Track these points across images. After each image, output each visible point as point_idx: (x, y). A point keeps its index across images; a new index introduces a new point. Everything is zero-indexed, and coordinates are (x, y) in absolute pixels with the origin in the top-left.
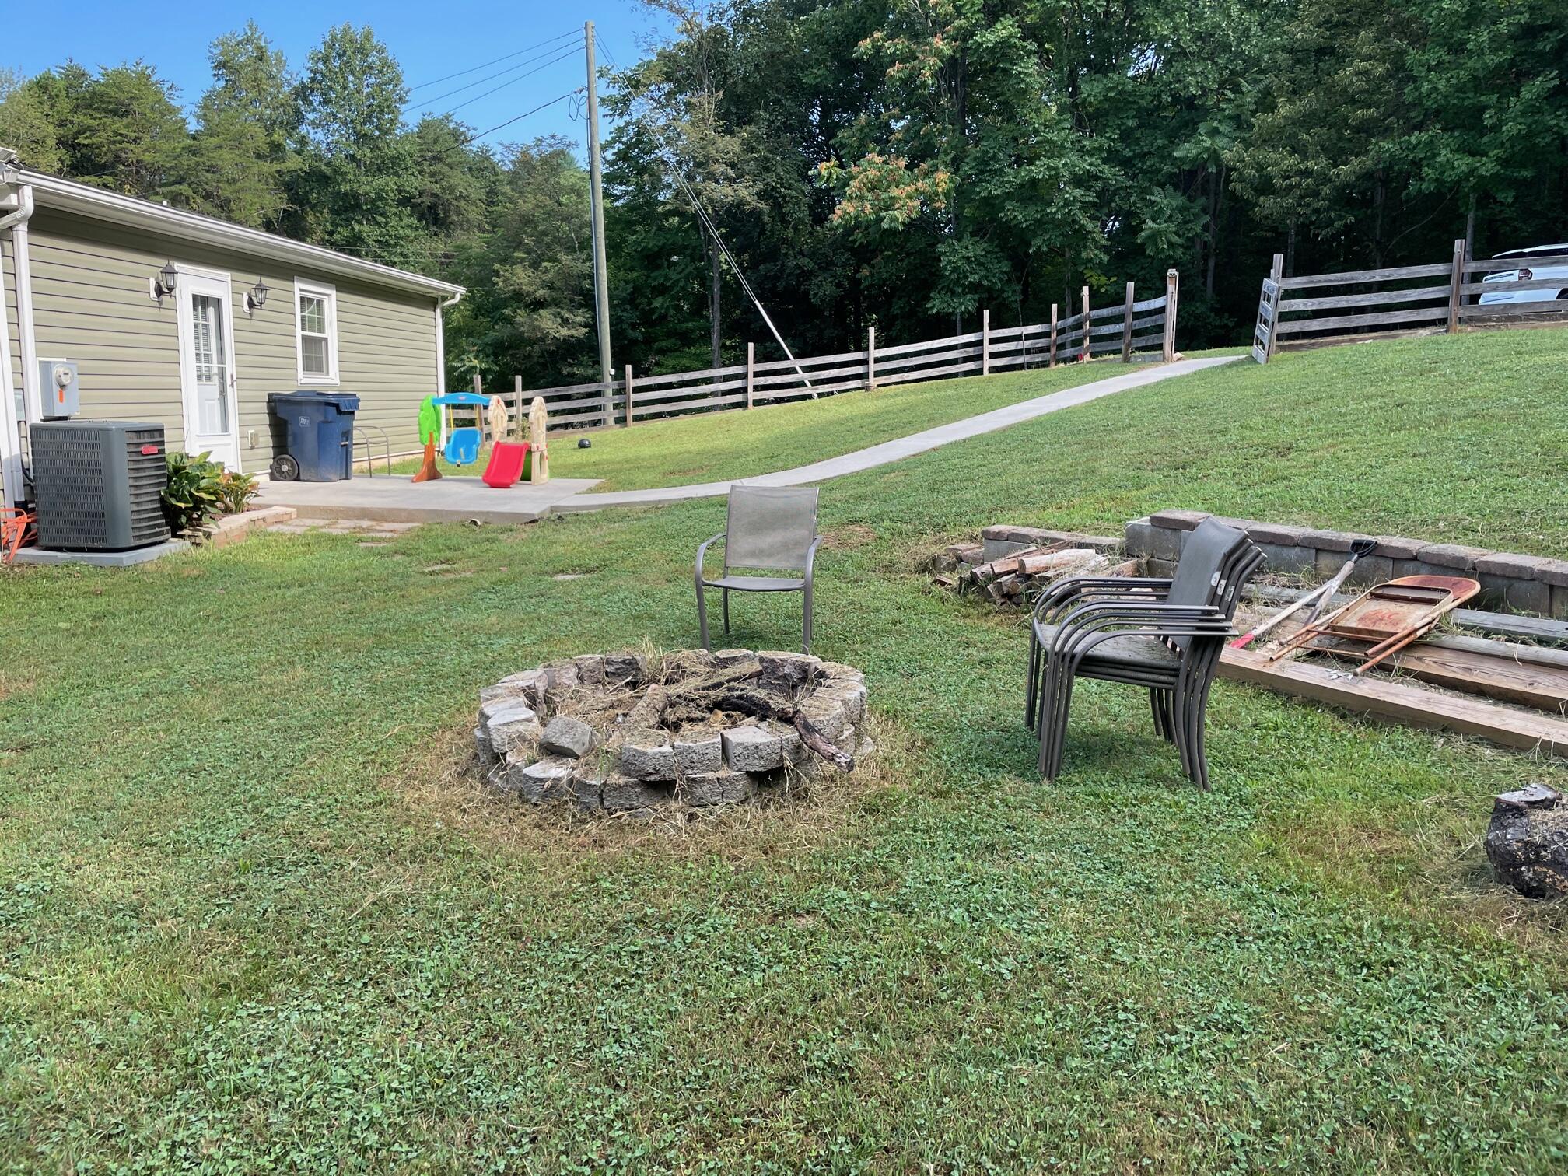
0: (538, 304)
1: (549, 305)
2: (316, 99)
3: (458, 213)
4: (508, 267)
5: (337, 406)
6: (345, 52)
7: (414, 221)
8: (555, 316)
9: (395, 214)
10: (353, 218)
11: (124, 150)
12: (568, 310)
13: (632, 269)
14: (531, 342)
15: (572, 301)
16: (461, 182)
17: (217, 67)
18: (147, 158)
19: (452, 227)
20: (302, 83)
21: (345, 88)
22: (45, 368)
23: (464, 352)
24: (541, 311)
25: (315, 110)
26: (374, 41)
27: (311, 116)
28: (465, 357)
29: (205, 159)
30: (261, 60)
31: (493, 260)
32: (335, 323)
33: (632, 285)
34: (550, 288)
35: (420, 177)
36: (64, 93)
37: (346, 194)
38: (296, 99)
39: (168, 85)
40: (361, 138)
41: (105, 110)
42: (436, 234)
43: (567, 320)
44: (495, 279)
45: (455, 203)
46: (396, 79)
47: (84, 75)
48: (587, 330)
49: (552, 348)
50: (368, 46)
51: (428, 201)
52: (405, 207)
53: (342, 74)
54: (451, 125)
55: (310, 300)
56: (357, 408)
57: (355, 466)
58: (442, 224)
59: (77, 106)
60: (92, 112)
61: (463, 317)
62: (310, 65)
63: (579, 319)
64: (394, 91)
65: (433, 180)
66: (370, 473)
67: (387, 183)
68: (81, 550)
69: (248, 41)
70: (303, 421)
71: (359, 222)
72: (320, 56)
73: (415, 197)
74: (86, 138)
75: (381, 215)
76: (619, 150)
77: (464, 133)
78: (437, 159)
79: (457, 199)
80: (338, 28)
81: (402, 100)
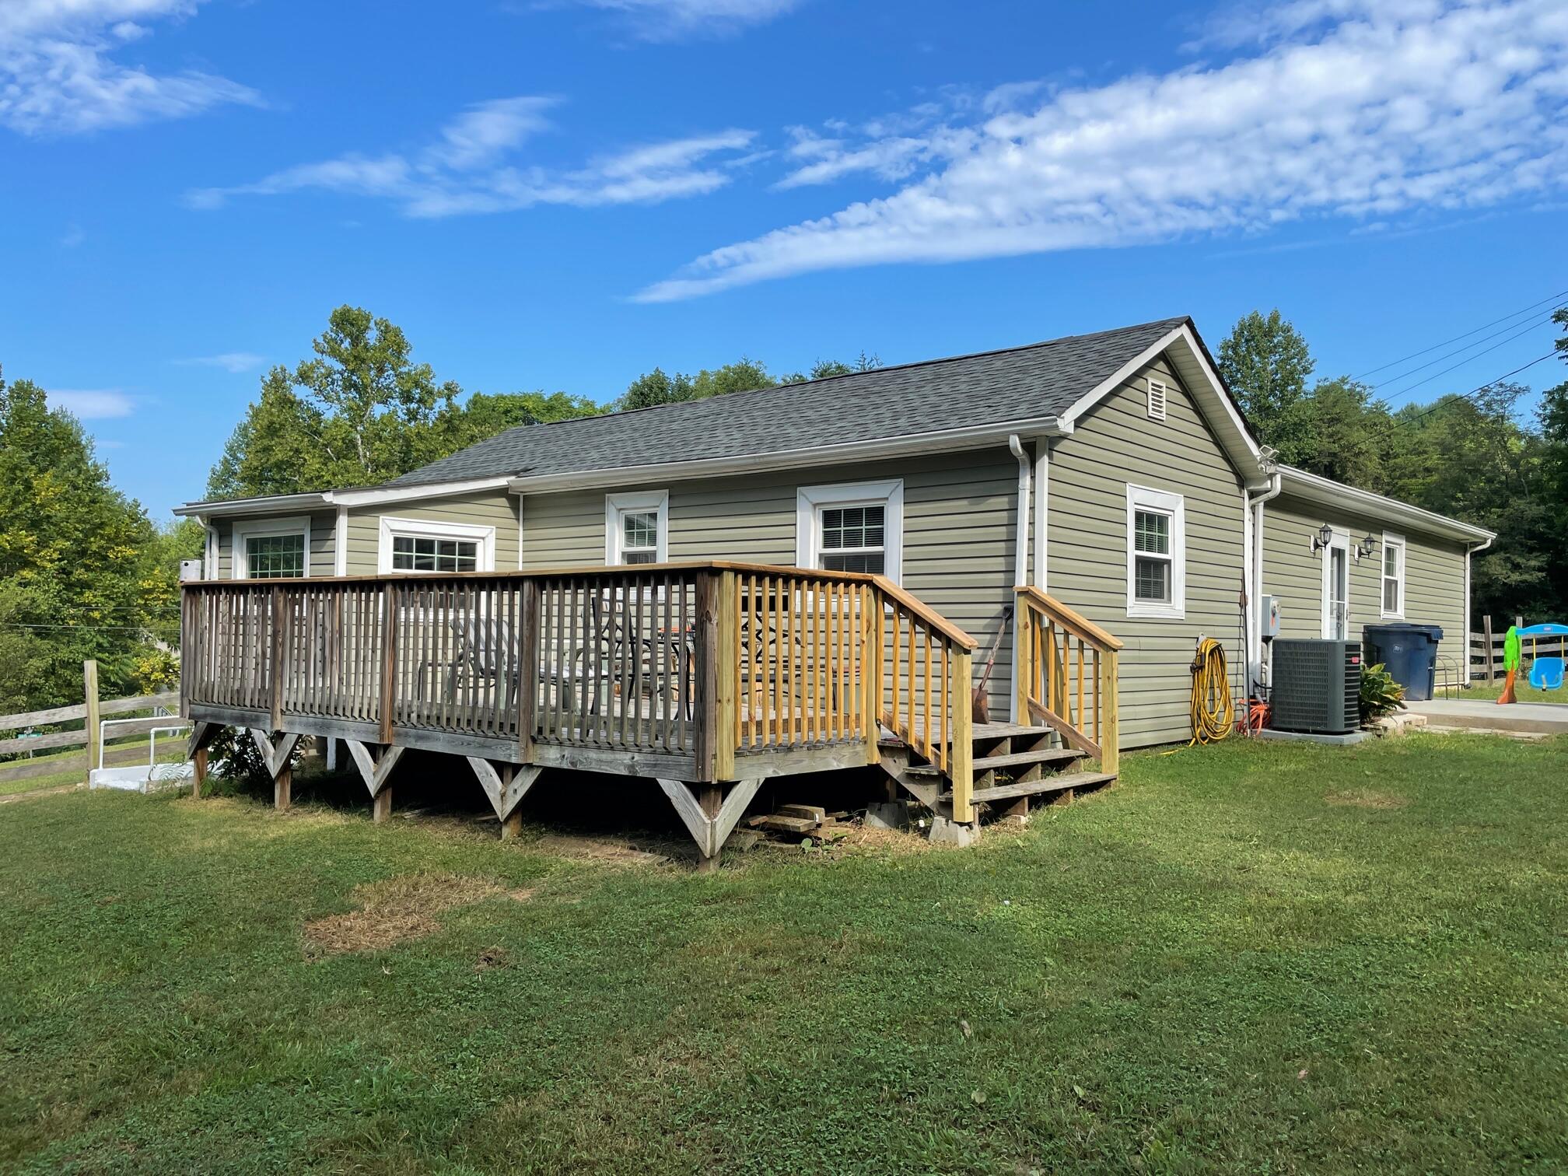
5: (1423, 635)
6: (1253, 338)
8: (1505, 562)
12: (1520, 555)
15: (1523, 545)
16: (1358, 436)
21: (1252, 369)
22: (1266, 600)
26: (1281, 323)
32: (1403, 568)
35: (1320, 439)
40: (1263, 409)
43: (1519, 565)
45: (1353, 458)
46: (1302, 353)
48: (1544, 574)
50: (1275, 328)
51: (1327, 460)
54: (1346, 387)
56: (1442, 638)
57: (1436, 690)
62: (1221, 353)
63: (1533, 563)
64: (1299, 364)
65: (1331, 440)
66: (1447, 695)
67: (1288, 449)
68: (1306, 731)
70: (1397, 648)
72: (1230, 344)
73: (1314, 458)
77: (1359, 393)
78: (1334, 421)
79: (1357, 455)
80: (1246, 318)
81: (1306, 371)
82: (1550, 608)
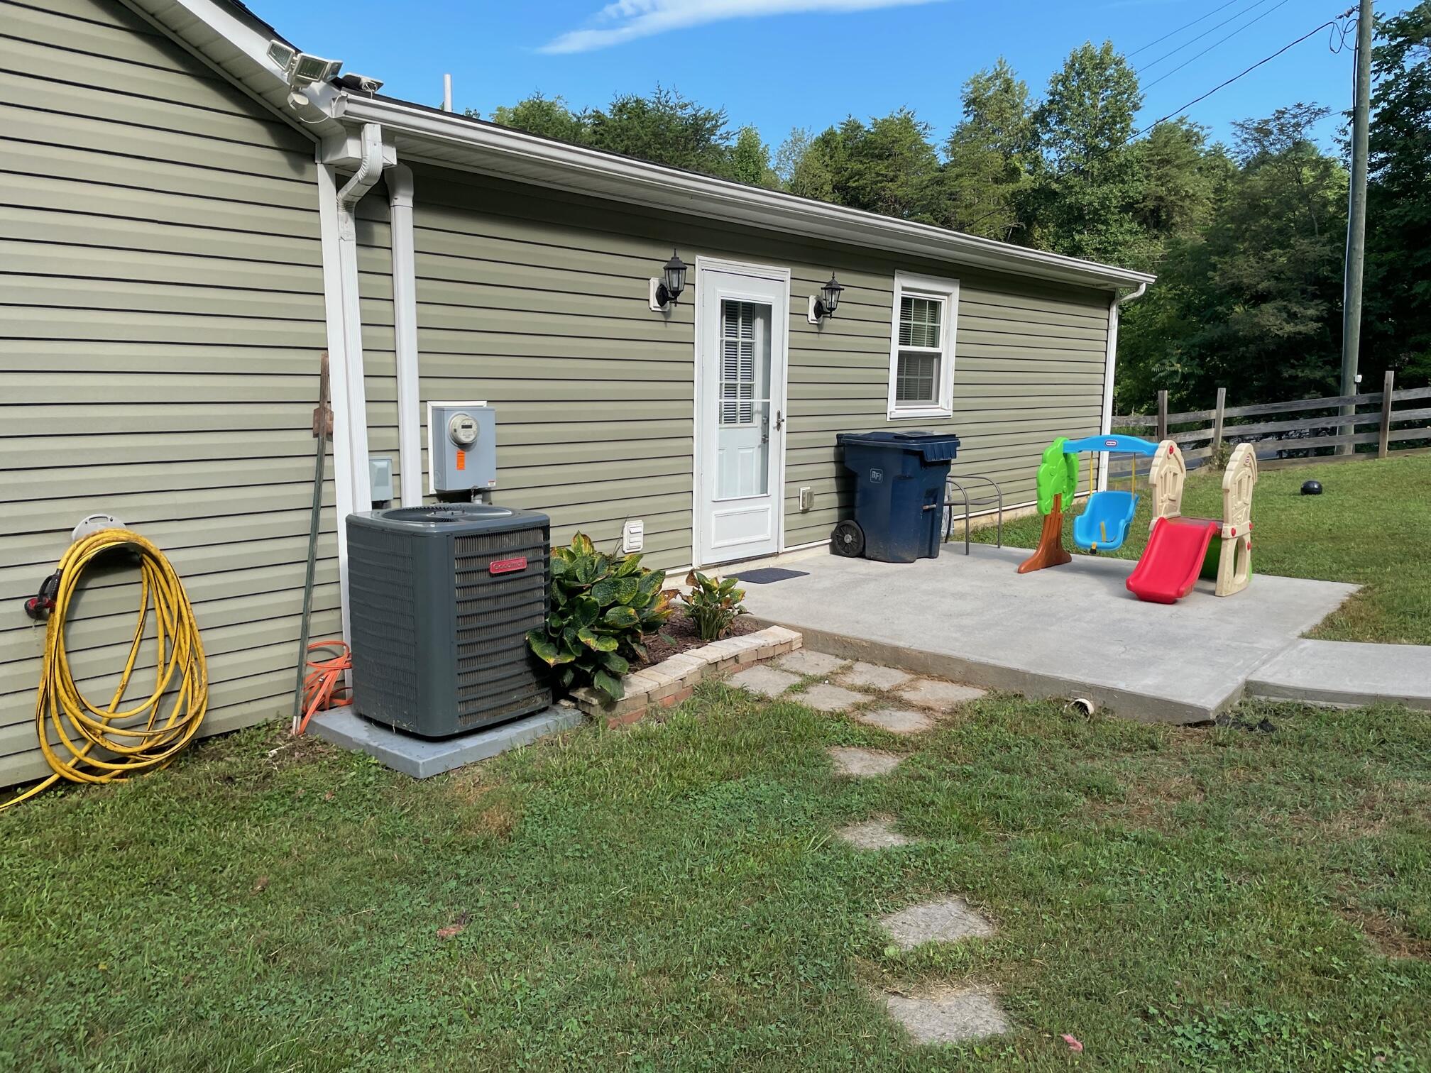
0: (1260, 298)
1: (1274, 299)
2: (1052, 121)
3: (1181, 214)
4: (1227, 259)
5: (920, 455)
6: (1084, 70)
7: (1135, 225)
8: (1279, 311)
9: (1116, 221)
10: (1074, 229)
11: (883, 189)
12: (1297, 302)
13: (1389, 249)
14: (1247, 341)
15: (1304, 291)
16: (1190, 182)
17: (968, 105)
18: (899, 193)
19: (1174, 228)
20: (1042, 106)
21: (1081, 105)
23: (1166, 356)
24: (1263, 306)
25: (1051, 130)
26: (1113, 54)
27: (1046, 137)
28: (1166, 362)
29: (946, 188)
30: (1006, 92)
31: (1211, 253)
32: (954, 332)
33: (1385, 268)
34: (1277, 279)
35: (1146, 182)
36: (841, 145)
37: (1070, 206)
38: (1034, 123)
39: (923, 126)
40: (1092, 150)
41: (873, 156)
42: (1156, 237)
43: (1295, 314)
44: (1210, 274)
45: (1180, 203)
46: (1134, 86)
47: (859, 127)
48: (1320, 325)
49: (1272, 347)
50: (1107, 60)
51: (1151, 204)
52: (1127, 214)
53: (1079, 91)
54: (1184, 127)
55: (920, 303)
58: (1164, 226)
59: (852, 155)
60: (861, 158)
61: (1169, 317)
62: (1050, 88)
63: (1311, 312)
64: (1128, 99)
65: (1159, 183)
67: (1111, 192)
68: (386, 727)
69: (997, 76)
71: (1080, 232)
72: (1060, 78)
73: (1137, 202)
74: (854, 182)
75: (1102, 223)
76: (1384, 109)
77: (1197, 134)
78: (1166, 162)
79: (1183, 199)
80: (1079, 49)
81: (1136, 107)
82: (1326, 363)
